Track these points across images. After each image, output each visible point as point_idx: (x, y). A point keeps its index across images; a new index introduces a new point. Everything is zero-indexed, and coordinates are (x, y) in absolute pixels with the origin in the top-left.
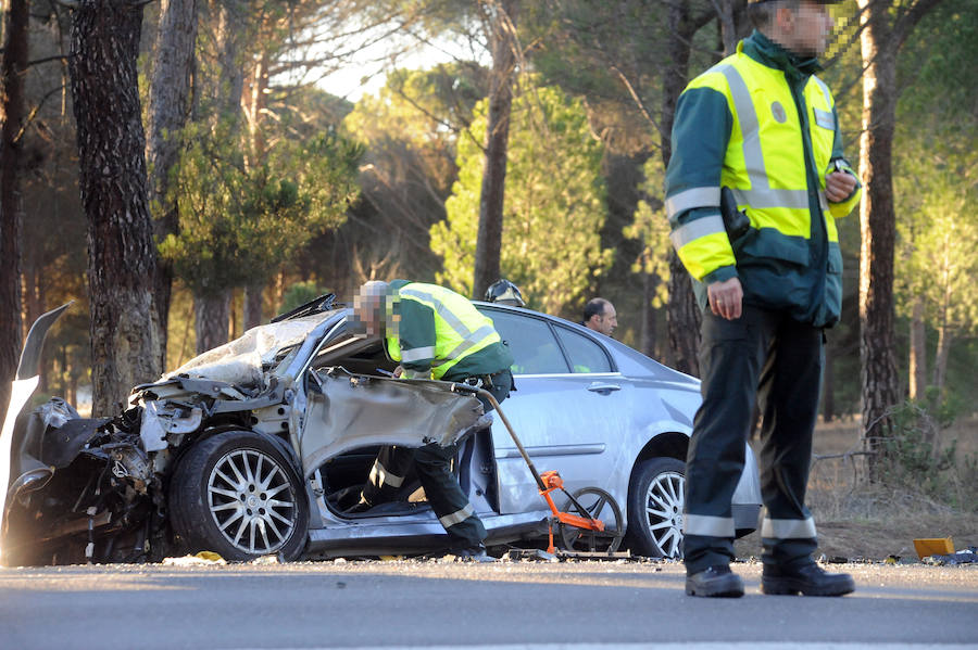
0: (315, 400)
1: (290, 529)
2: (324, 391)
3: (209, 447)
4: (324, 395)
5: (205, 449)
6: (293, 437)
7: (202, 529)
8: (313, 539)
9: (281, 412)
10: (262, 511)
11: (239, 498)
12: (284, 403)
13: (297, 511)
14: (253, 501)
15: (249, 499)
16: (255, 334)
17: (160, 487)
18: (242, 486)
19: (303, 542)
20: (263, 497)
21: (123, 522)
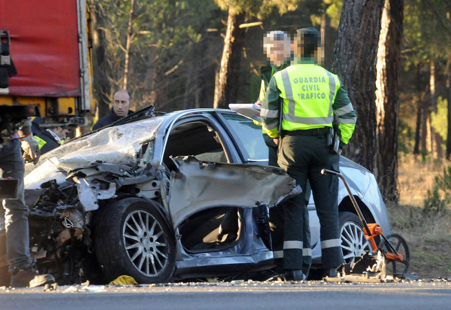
0: (176, 177)
1: (166, 261)
2: (181, 171)
3: (121, 207)
4: (181, 174)
5: (119, 209)
6: (164, 201)
7: (122, 261)
8: (178, 267)
9: (154, 185)
10: (151, 249)
11: (139, 241)
12: (156, 179)
13: (169, 249)
14: (147, 244)
15: (144, 242)
16: (107, 132)
17: (89, 234)
18: (140, 233)
19: (174, 269)
20: (151, 240)
21: (56, 256)
